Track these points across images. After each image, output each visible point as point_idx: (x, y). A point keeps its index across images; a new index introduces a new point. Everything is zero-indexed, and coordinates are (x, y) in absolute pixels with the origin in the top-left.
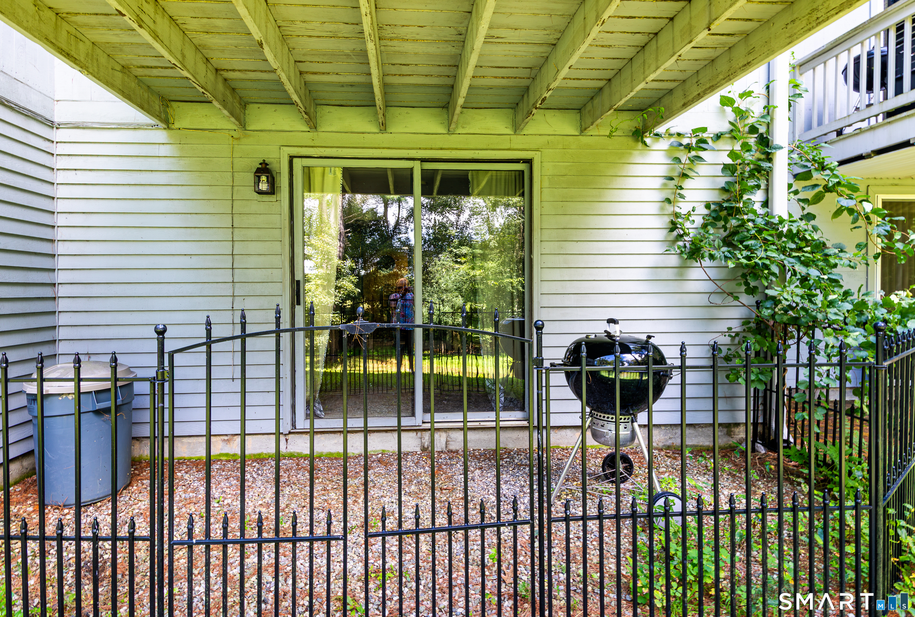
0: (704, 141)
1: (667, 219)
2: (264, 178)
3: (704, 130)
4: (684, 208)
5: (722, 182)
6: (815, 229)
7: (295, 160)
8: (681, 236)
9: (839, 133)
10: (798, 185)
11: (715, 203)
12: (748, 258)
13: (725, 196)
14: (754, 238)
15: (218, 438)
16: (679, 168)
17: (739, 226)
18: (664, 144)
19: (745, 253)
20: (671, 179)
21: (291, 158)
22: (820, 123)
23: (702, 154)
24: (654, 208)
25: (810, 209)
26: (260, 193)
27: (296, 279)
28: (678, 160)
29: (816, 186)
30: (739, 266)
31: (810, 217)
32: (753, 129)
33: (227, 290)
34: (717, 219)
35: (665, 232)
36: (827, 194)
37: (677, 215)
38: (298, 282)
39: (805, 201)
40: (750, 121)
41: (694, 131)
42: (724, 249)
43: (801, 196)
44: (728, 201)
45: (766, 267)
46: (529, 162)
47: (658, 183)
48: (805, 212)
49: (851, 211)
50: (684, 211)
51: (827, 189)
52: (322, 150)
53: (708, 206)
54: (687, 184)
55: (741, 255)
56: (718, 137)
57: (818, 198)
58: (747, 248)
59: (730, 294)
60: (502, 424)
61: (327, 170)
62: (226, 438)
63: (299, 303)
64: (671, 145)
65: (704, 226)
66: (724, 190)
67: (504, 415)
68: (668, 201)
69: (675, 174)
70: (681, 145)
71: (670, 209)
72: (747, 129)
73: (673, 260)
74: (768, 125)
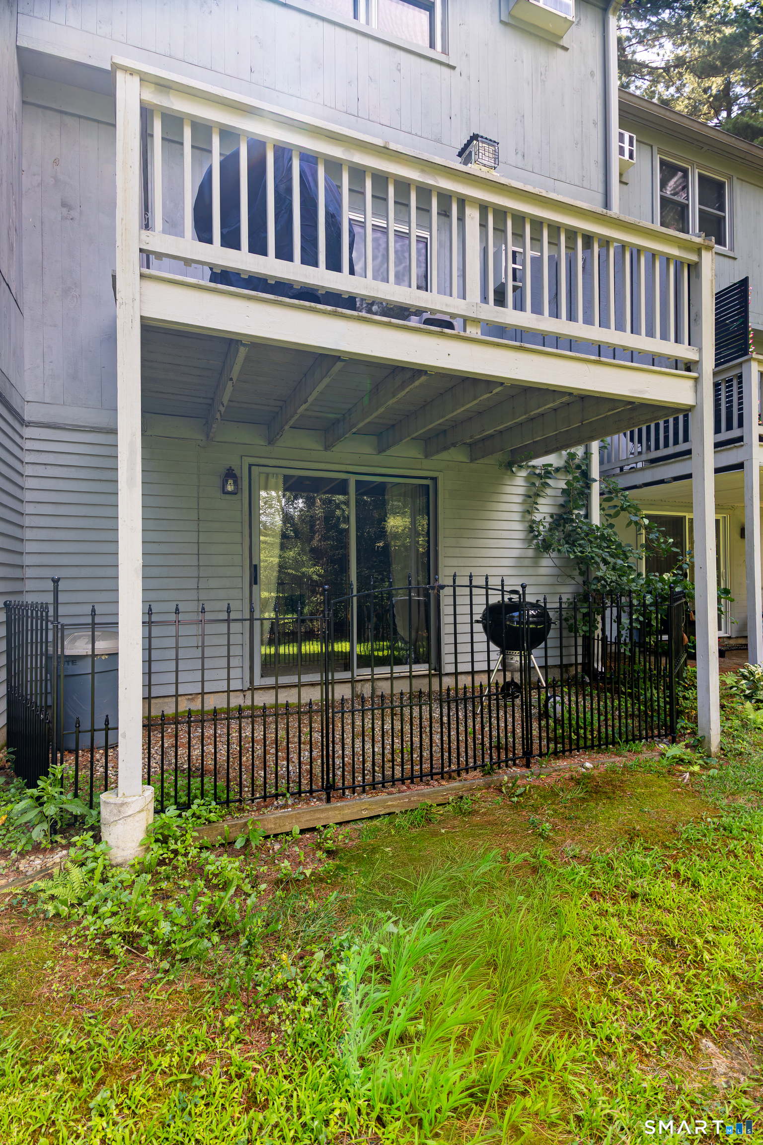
0: (550, 473)
1: (527, 525)
2: (231, 481)
3: (551, 465)
4: (538, 517)
5: (561, 500)
6: (615, 534)
7: (253, 468)
8: (537, 536)
9: (622, 469)
10: (606, 505)
11: (556, 514)
12: (582, 552)
13: (563, 510)
14: (583, 539)
15: (183, 698)
16: (534, 489)
17: (572, 531)
18: (523, 473)
19: (579, 549)
20: (529, 497)
21: (250, 466)
22: (609, 461)
23: (549, 481)
24: (517, 517)
25: (611, 521)
26: (225, 492)
27: (254, 563)
28: (534, 484)
29: (615, 506)
30: (576, 557)
31: (611, 526)
32: (578, 467)
33: (194, 572)
34: (558, 525)
35: (525, 533)
36: (622, 513)
37: (534, 522)
38: (256, 566)
39: (609, 515)
40: (577, 461)
41: (544, 465)
42: (567, 546)
43: (608, 512)
44: (565, 513)
45: (593, 558)
46: (435, 479)
47: (519, 499)
48: (609, 522)
49: (636, 523)
50: (538, 519)
51: (623, 509)
52: (278, 461)
53: (552, 516)
54: (541, 501)
55: (577, 550)
56: (558, 470)
57: (617, 514)
58: (580, 545)
59: (569, 576)
60: (414, 674)
61: (270, 476)
62: (190, 697)
63: (256, 583)
64: (529, 474)
65: (550, 530)
66: (562, 506)
67: (415, 667)
68: (528, 512)
69: (531, 493)
70: (535, 474)
71: (529, 517)
72: (574, 466)
73: (530, 553)
74: (587, 465)
